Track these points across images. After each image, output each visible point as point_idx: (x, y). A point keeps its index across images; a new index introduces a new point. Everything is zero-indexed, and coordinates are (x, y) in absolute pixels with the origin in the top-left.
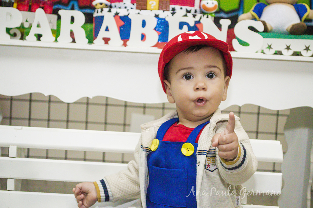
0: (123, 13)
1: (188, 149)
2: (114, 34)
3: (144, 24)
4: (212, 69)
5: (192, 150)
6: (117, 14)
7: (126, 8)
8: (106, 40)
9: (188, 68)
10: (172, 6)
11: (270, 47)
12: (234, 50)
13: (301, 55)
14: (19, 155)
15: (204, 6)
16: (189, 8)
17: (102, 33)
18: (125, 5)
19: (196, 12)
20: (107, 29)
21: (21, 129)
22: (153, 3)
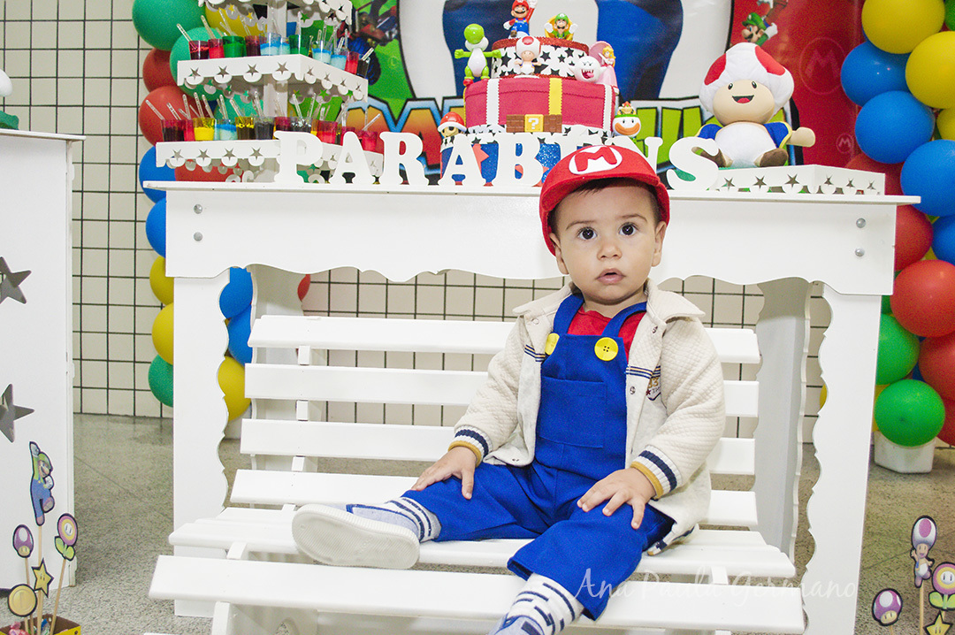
0: (486, 139)
1: (606, 349)
2: (471, 168)
3: (519, 150)
4: (631, 220)
5: (615, 350)
6: (476, 141)
7: (491, 131)
8: (458, 179)
9: (586, 222)
10: (564, 126)
11: (729, 183)
12: (670, 188)
13: (783, 191)
14: (315, 362)
15: (618, 125)
16: (593, 129)
17: (452, 168)
18: (490, 128)
19: (605, 134)
20: (459, 161)
21: (318, 319)
22: (534, 121)
